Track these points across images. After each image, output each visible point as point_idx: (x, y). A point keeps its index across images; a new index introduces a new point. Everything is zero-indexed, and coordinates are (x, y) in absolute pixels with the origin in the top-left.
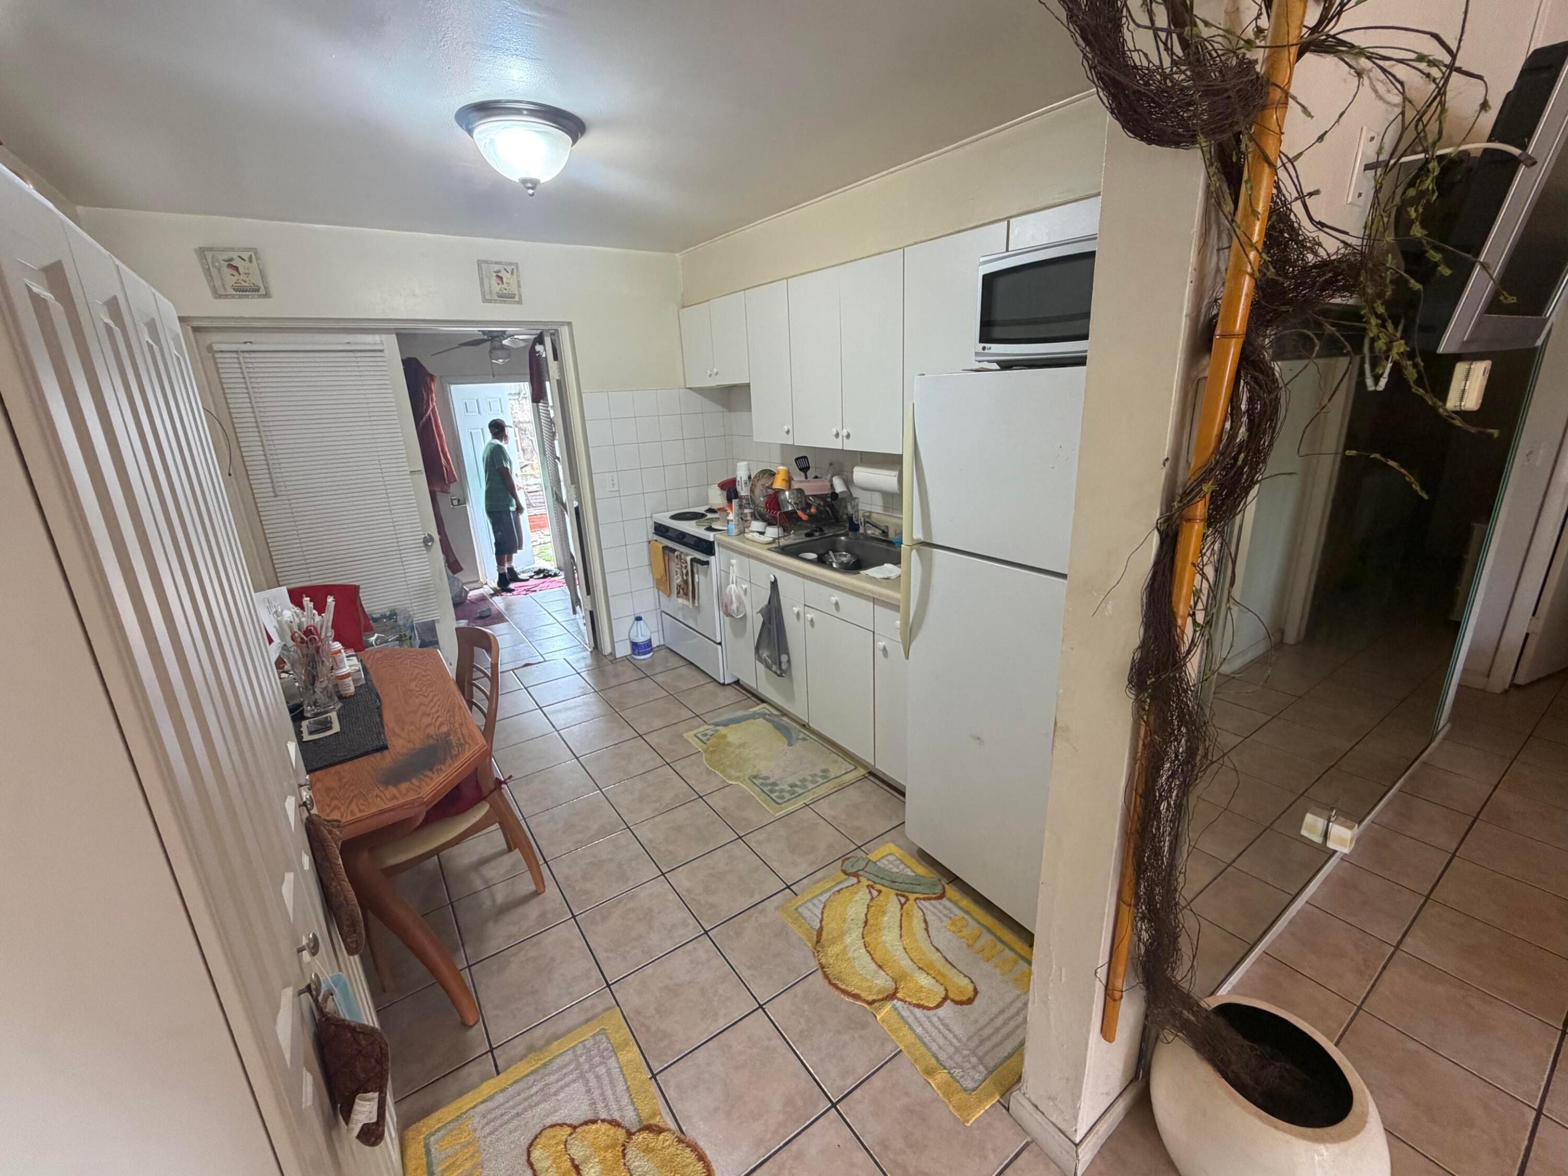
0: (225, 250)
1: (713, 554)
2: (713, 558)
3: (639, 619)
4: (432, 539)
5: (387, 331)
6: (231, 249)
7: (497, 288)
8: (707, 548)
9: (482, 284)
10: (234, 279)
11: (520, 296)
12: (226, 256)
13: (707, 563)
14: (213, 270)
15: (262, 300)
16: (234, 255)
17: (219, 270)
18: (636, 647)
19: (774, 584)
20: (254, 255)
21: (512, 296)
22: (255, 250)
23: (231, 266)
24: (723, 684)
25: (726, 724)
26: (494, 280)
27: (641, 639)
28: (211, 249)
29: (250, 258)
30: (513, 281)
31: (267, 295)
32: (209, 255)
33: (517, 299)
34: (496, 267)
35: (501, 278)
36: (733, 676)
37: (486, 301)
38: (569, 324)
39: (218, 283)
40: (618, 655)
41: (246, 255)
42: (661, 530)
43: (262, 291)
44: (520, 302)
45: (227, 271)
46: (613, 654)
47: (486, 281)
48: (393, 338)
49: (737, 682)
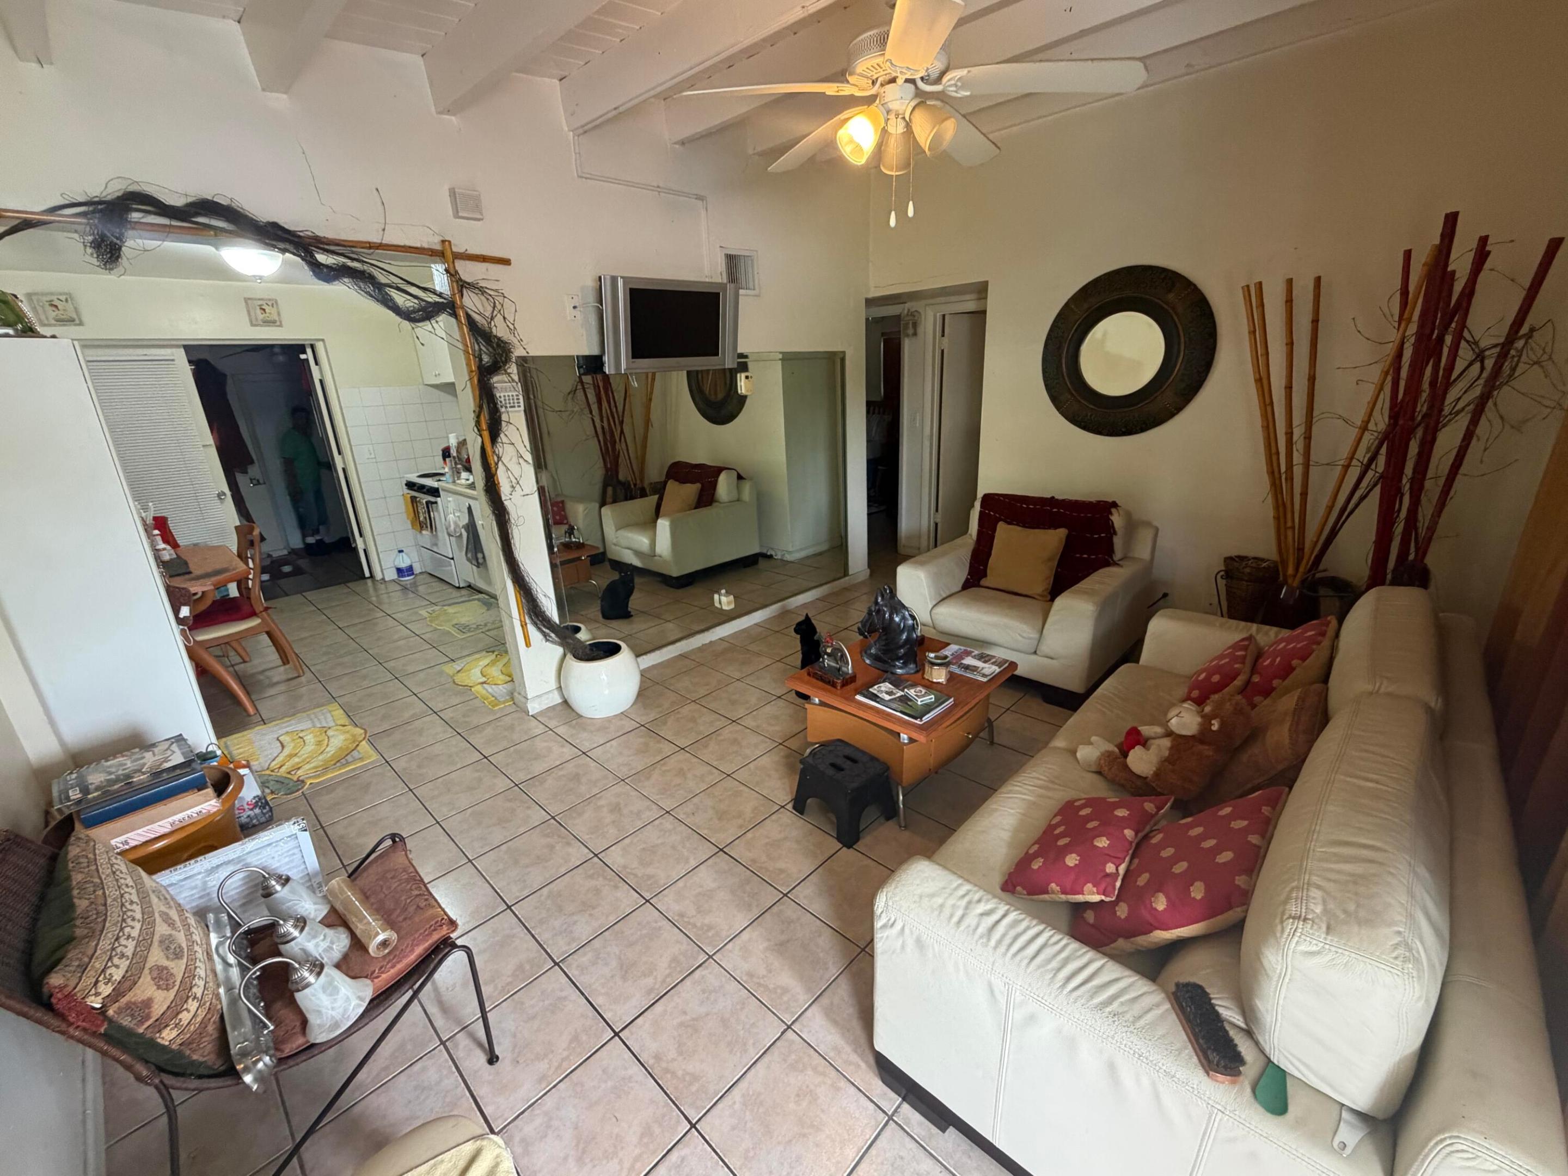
0: (47, 294)
1: (439, 496)
2: (439, 499)
3: (401, 551)
4: (224, 494)
5: (177, 346)
6: (52, 294)
7: (261, 316)
8: (435, 492)
9: (249, 312)
10: (54, 314)
11: (281, 322)
12: (49, 298)
13: (436, 503)
14: (38, 307)
15: (77, 327)
16: (54, 298)
17: (43, 307)
18: (400, 571)
19: (470, 509)
20: (69, 298)
21: (274, 322)
22: (70, 294)
23: (52, 305)
24: (459, 588)
25: (449, 605)
26: (259, 311)
27: (403, 565)
28: (36, 294)
29: (67, 301)
30: (274, 311)
31: (81, 324)
32: (34, 298)
33: (278, 323)
34: (260, 303)
35: (264, 310)
36: (465, 581)
37: (252, 325)
38: (323, 340)
39: (43, 317)
40: (387, 579)
41: (63, 298)
42: (410, 485)
43: (77, 322)
44: (281, 326)
45: (49, 309)
46: (383, 579)
47: (252, 313)
48: (182, 351)
49: (470, 586)
